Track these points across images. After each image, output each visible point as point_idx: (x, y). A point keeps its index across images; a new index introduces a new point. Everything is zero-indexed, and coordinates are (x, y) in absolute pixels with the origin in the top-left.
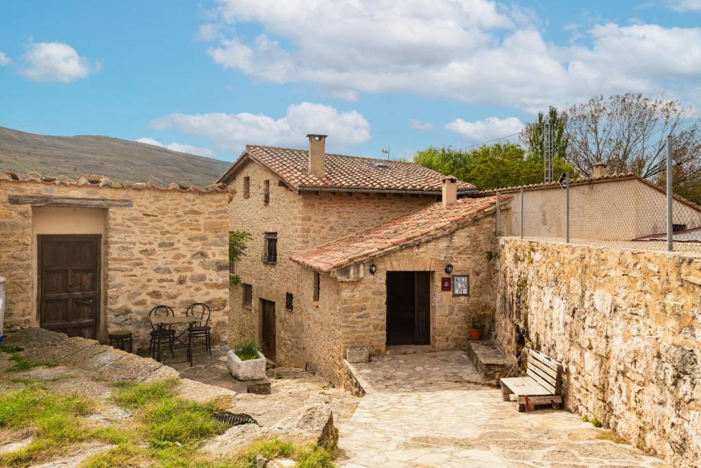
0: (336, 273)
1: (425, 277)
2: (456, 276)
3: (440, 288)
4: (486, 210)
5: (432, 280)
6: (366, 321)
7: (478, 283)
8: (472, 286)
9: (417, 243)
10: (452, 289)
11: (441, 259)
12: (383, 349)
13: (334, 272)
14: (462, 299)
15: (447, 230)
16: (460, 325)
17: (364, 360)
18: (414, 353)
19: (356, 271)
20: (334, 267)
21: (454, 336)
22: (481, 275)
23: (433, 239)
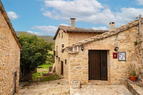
0: (67, 50)
1: (105, 53)
2: (119, 52)
3: (113, 57)
4: (134, 23)
5: (108, 54)
6: (80, 70)
7: (131, 56)
8: (127, 57)
9: (101, 38)
10: (118, 58)
11: (112, 45)
12: (87, 82)
13: (66, 49)
14: (123, 62)
15: (115, 32)
16: (122, 74)
17: (78, 87)
18: (101, 84)
19: (75, 49)
20: (67, 47)
21: (119, 78)
22: (131, 52)
23: (109, 36)
